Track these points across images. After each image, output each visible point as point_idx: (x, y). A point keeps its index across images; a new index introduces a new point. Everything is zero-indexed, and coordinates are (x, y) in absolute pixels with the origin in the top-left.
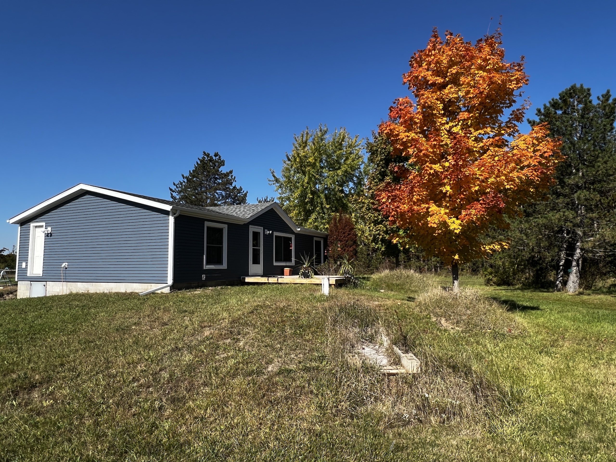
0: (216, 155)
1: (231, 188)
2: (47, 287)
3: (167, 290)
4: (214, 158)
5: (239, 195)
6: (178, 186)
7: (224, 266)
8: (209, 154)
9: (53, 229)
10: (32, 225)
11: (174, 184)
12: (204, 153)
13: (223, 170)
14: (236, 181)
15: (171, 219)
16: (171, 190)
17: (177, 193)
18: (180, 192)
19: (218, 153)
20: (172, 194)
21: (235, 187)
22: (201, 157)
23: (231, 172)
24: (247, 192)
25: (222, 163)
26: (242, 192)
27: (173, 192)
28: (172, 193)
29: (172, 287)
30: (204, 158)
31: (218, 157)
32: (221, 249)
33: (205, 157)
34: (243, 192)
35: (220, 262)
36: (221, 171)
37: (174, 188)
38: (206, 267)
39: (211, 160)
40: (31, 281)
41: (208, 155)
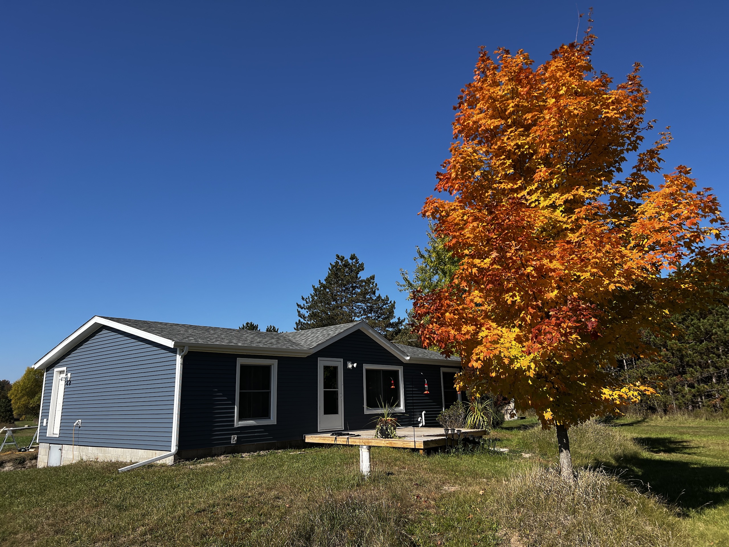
0: (353, 257)
1: (374, 298)
2: (63, 451)
3: (170, 461)
4: (350, 261)
5: (384, 306)
6: (308, 300)
7: (273, 420)
8: (344, 258)
9: (73, 375)
10: (56, 370)
11: (303, 299)
12: (338, 256)
13: (363, 275)
14: (378, 290)
15: (179, 359)
16: (299, 306)
17: (306, 310)
18: (309, 308)
19: (354, 255)
20: (299, 312)
21: (379, 297)
22: (333, 261)
23: (373, 278)
24: (394, 302)
25: (361, 268)
26: (389, 302)
27: (302, 308)
28: (300, 309)
29: (179, 456)
30: (337, 263)
31: (354, 260)
32: (268, 396)
33: (339, 261)
34: (391, 302)
35: (266, 415)
36: (360, 277)
37: (302, 303)
38: (238, 423)
39: (346, 265)
40: (50, 444)
41: (342, 259)
